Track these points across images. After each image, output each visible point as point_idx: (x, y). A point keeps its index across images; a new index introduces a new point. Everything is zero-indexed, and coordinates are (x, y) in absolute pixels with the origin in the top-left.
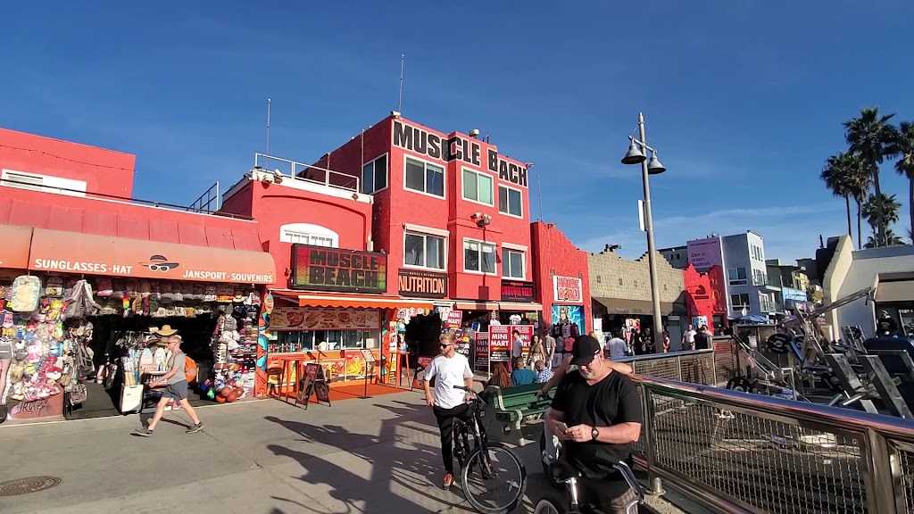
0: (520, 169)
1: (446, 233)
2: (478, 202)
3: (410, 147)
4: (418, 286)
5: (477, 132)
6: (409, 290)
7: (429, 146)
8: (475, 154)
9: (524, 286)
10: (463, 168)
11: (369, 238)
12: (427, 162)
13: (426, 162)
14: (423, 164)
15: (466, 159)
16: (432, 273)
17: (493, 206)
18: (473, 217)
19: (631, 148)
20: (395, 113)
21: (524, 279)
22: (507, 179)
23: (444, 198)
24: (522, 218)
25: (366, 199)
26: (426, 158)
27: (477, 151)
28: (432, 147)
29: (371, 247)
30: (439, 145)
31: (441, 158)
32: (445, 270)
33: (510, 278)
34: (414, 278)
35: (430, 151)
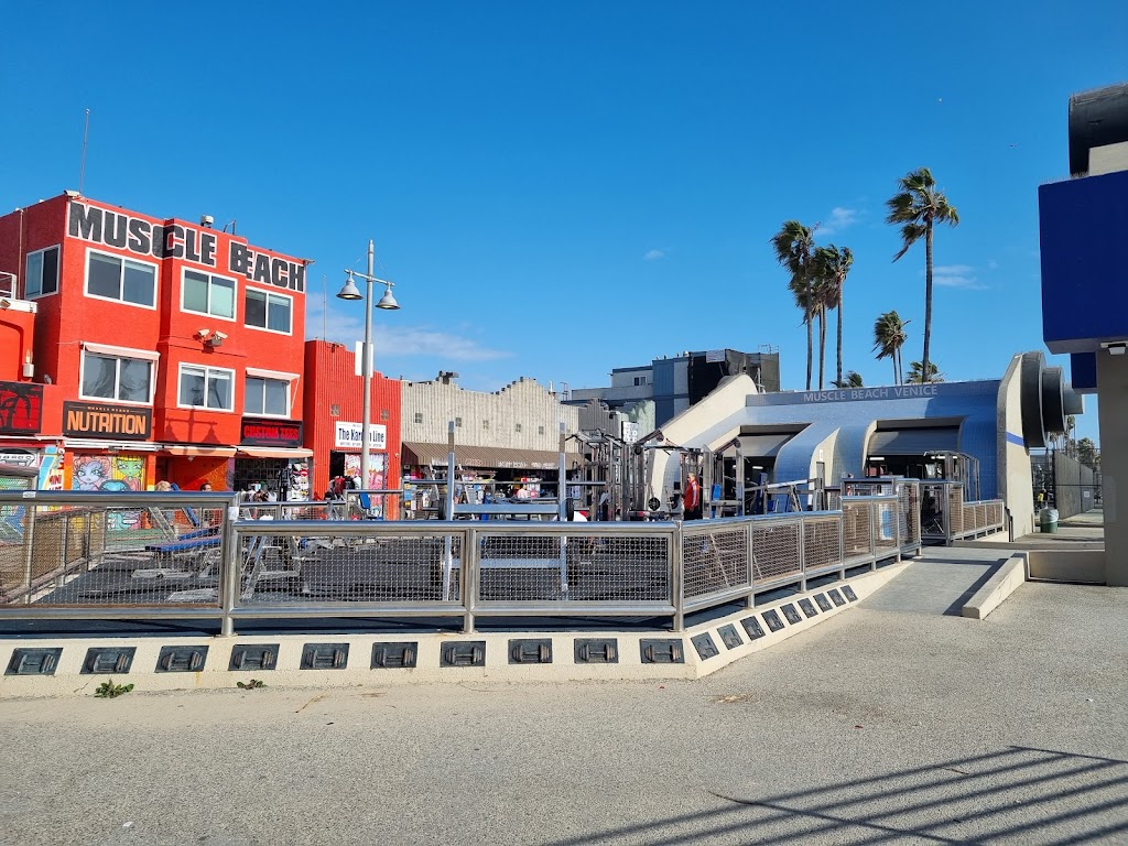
0: (293, 266)
1: (155, 355)
2: (209, 315)
3: (97, 237)
4: (101, 424)
5: (210, 219)
6: (86, 429)
7: (129, 235)
8: (207, 249)
9: (285, 427)
10: (184, 268)
11: (28, 359)
12: (127, 260)
13: (124, 258)
14: (121, 260)
15: (190, 255)
16: (126, 408)
17: (234, 320)
18: (198, 337)
19: (348, 282)
20: (70, 193)
21: (288, 417)
22: (267, 280)
23: (154, 308)
24: (290, 334)
25: (27, 307)
26: (126, 253)
27: (211, 244)
28: (135, 238)
29: (29, 371)
30: (150, 236)
31: (151, 252)
32: (151, 403)
33: (264, 415)
34: (95, 415)
35: (133, 243)
